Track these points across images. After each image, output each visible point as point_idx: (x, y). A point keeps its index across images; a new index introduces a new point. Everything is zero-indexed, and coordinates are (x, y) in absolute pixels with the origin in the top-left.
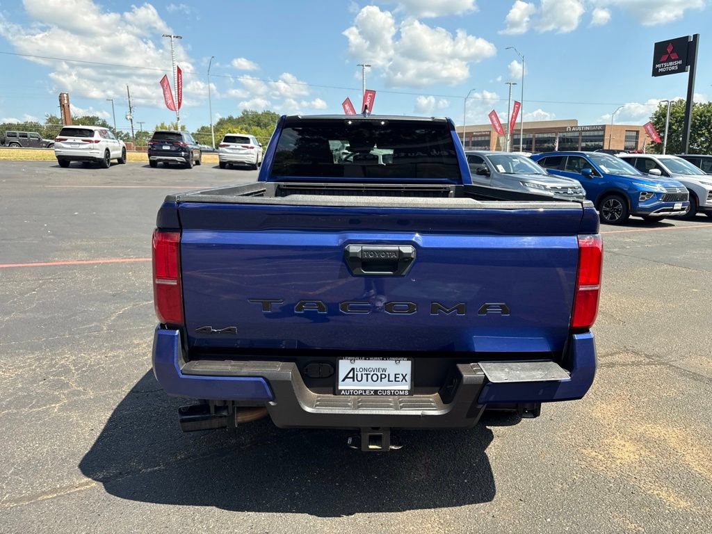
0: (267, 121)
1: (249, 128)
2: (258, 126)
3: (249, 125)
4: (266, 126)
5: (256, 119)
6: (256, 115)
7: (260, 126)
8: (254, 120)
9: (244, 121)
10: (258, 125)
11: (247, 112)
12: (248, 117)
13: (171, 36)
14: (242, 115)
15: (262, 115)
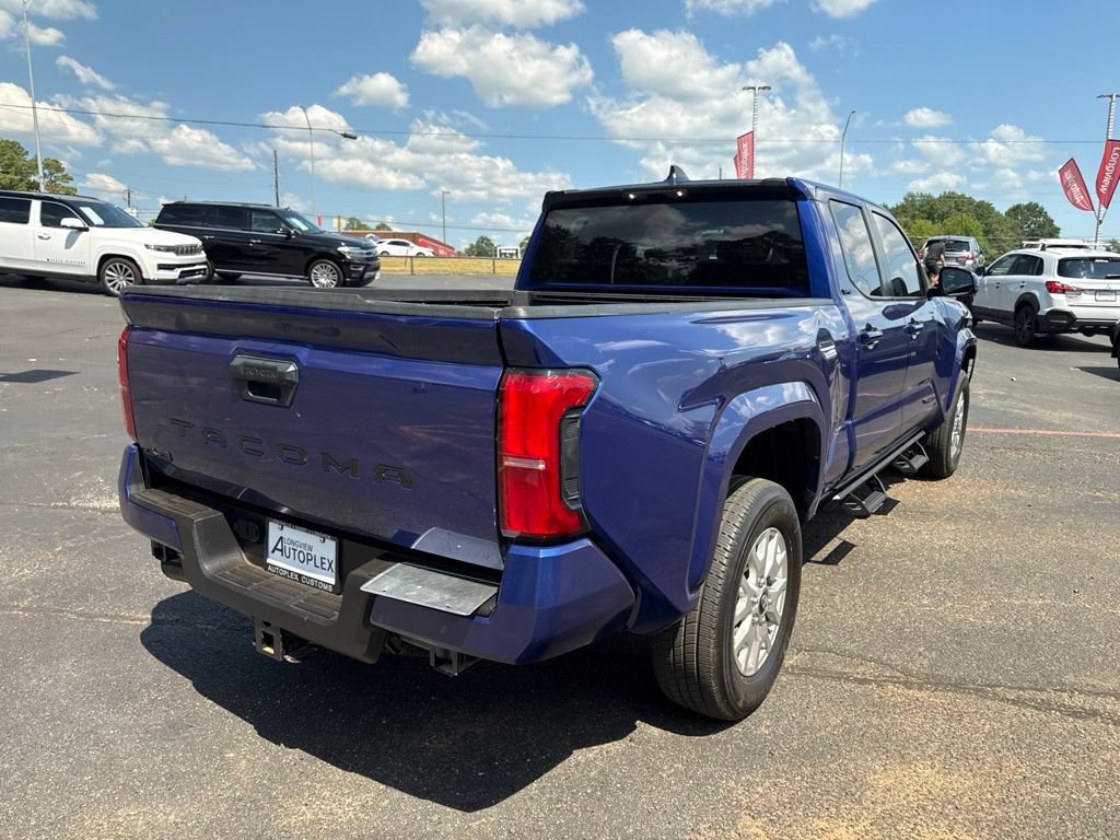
0: (945, 209)
1: (910, 222)
2: (928, 218)
3: (913, 217)
4: (942, 217)
5: (926, 208)
6: (928, 200)
7: (933, 220)
8: (924, 208)
9: (905, 212)
10: (930, 217)
11: (913, 196)
12: (913, 205)
13: (754, 88)
14: (903, 201)
15: (939, 199)
